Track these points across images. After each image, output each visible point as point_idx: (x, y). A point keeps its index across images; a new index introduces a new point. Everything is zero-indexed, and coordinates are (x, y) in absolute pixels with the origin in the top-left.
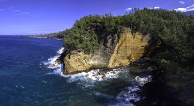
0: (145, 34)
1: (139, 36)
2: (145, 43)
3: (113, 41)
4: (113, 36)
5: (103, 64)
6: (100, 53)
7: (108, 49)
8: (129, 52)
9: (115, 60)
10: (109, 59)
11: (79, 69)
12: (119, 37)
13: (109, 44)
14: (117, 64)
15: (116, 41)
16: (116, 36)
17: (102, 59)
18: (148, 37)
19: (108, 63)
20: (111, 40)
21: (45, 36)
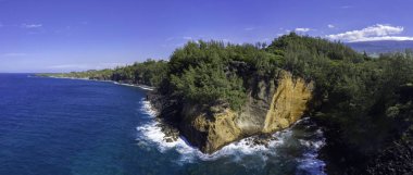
0: (308, 81)
1: (300, 84)
2: (308, 95)
3: (268, 90)
4: (266, 82)
5: (256, 126)
6: (248, 108)
7: (260, 103)
8: (289, 107)
9: (271, 120)
10: (264, 118)
11: (228, 140)
12: (277, 85)
13: (261, 95)
14: (274, 127)
15: (272, 90)
16: (272, 82)
17: (253, 118)
18: (311, 85)
19: (262, 124)
20: (264, 88)
21: (83, 74)
